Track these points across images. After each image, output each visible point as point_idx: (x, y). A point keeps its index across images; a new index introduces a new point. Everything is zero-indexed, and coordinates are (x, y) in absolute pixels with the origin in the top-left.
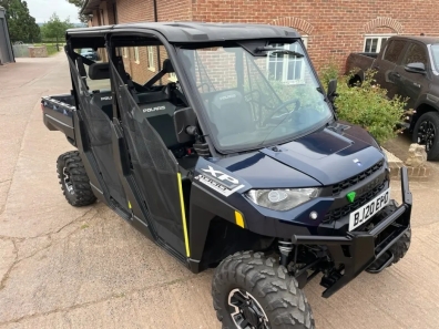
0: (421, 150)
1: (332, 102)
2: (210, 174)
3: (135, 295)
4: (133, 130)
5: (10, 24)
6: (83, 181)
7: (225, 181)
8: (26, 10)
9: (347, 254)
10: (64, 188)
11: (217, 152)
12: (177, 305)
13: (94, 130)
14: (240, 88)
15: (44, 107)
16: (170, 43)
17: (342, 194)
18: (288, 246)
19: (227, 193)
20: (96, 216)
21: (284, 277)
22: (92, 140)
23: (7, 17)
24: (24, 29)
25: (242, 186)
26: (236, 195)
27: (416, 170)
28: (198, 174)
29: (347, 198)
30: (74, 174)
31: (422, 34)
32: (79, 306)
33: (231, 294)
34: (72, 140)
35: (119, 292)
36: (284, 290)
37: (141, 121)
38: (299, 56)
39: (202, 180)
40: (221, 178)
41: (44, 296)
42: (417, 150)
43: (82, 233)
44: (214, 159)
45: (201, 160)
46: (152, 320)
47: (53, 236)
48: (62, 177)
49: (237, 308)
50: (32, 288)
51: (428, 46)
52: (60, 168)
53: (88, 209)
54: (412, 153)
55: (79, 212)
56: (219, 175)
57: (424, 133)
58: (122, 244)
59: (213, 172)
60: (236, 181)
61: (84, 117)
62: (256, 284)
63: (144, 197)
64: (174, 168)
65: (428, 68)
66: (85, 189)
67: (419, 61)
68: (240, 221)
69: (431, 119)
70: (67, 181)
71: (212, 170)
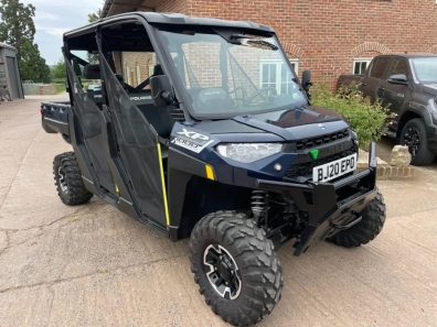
0: (404, 151)
1: (307, 90)
2: (184, 135)
3: (119, 271)
4: (120, 112)
5: (21, 65)
6: (77, 179)
7: (197, 139)
8: (37, 52)
9: (310, 201)
10: (59, 189)
11: (192, 118)
12: (159, 278)
13: (86, 122)
14: (225, 87)
15: (43, 112)
16: (150, 23)
17: (306, 151)
18: (261, 206)
19: (198, 150)
20: (88, 213)
21: (262, 238)
22: (85, 134)
23: (19, 58)
24: (35, 70)
25: (211, 141)
27: (401, 170)
28: (173, 138)
29: (310, 154)
30: (69, 172)
31: (406, 53)
32: (63, 280)
33: (206, 252)
34: (66, 137)
35: (103, 269)
37: (128, 108)
38: (275, 48)
39: (177, 143)
40: (194, 137)
41: (31, 272)
42: (400, 150)
43: (73, 224)
44: (187, 123)
45: (177, 124)
46: (133, 289)
47: (45, 228)
48: (57, 178)
49: (212, 267)
50: (20, 267)
51: (410, 60)
52: (56, 168)
53: (81, 207)
54: (396, 153)
55: (72, 210)
56: (191, 135)
57: (410, 140)
58: (110, 232)
60: (206, 138)
61: (78, 112)
63: (129, 178)
64: (155, 140)
65: (410, 78)
66: (78, 186)
68: (210, 174)
69: (415, 126)
70: (62, 181)
71: (186, 132)
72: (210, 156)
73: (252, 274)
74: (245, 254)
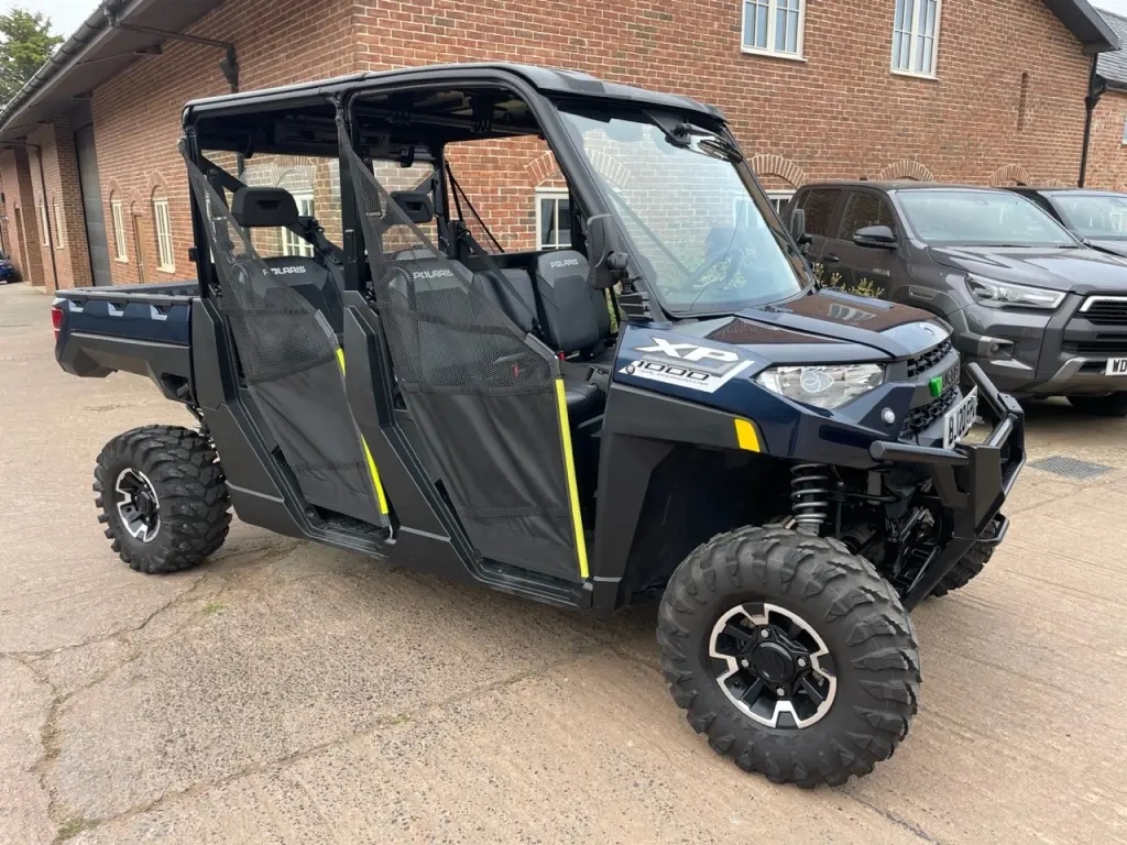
2: (662, 353)
7: (703, 361)
10: (116, 531)
11: (665, 314)
13: (264, 338)
15: (65, 321)
16: (541, 91)
17: (921, 381)
18: (817, 509)
20: (226, 587)
25: (747, 363)
26: (733, 384)
28: (628, 362)
29: (931, 387)
31: (864, 179)
33: (720, 627)
35: (392, 715)
36: (857, 571)
39: (640, 373)
40: (695, 358)
43: (216, 619)
47: (133, 637)
48: (107, 500)
49: (732, 661)
51: (891, 193)
53: (198, 575)
56: (683, 351)
59: (671, 350)
60: (730, 356)
62: (796, 570)
63: (438, 471)
65: (898, 234)
67: (883, 223)
68: (747, 437)
71: (663, 345)
72: (743, 397)
73: (877, 654)
74: (856, 613)
